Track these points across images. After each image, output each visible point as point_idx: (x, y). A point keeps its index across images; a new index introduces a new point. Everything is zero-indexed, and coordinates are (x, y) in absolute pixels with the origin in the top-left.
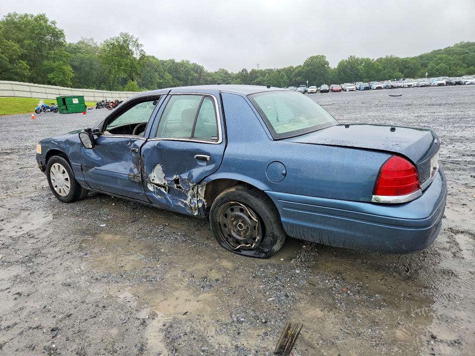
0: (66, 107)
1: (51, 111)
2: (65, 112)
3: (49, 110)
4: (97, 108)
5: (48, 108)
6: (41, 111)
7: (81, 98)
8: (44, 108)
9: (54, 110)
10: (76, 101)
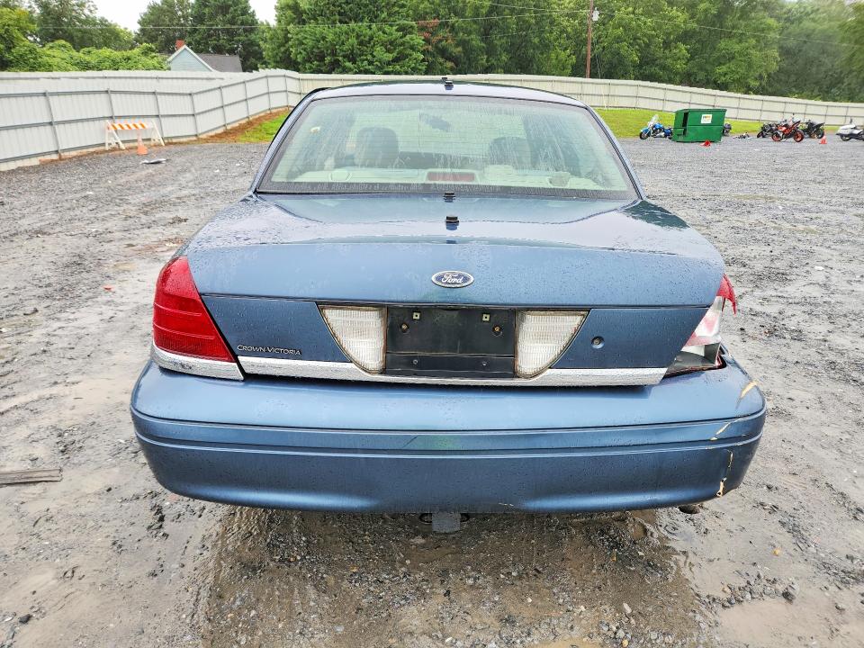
0: (685, 130)
1: (666, 136)
2: (681, 138)
3: (663, 134)
4: (758, 136)
5: (661, 129)
6: (648, 135)
7: (719, 114)
8: (656, 130)
9: (668, 134)
10: (707, 119)
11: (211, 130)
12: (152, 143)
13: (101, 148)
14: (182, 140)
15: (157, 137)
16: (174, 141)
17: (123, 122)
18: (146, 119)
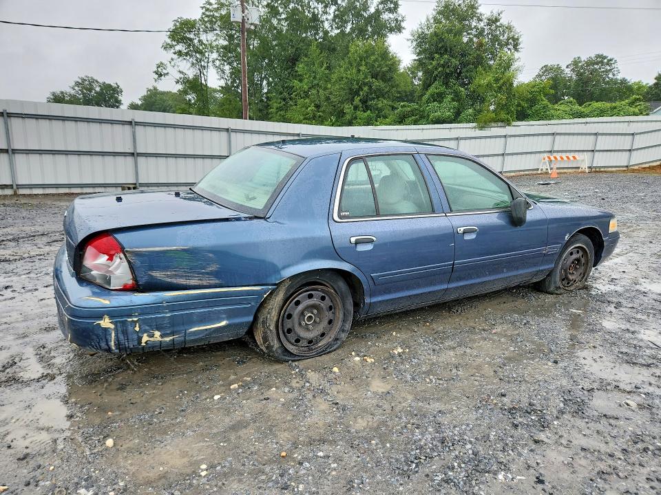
11: (645, 163)
12: (580, 170)
13: (535, 172)
14: (610, 169)
15: (585, 166)
16: (602, 169)
17: (558, 156)
18: (577, 153)
